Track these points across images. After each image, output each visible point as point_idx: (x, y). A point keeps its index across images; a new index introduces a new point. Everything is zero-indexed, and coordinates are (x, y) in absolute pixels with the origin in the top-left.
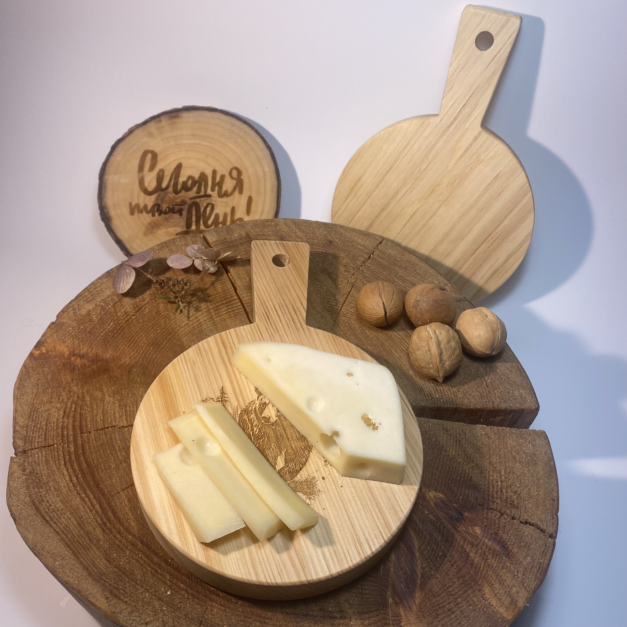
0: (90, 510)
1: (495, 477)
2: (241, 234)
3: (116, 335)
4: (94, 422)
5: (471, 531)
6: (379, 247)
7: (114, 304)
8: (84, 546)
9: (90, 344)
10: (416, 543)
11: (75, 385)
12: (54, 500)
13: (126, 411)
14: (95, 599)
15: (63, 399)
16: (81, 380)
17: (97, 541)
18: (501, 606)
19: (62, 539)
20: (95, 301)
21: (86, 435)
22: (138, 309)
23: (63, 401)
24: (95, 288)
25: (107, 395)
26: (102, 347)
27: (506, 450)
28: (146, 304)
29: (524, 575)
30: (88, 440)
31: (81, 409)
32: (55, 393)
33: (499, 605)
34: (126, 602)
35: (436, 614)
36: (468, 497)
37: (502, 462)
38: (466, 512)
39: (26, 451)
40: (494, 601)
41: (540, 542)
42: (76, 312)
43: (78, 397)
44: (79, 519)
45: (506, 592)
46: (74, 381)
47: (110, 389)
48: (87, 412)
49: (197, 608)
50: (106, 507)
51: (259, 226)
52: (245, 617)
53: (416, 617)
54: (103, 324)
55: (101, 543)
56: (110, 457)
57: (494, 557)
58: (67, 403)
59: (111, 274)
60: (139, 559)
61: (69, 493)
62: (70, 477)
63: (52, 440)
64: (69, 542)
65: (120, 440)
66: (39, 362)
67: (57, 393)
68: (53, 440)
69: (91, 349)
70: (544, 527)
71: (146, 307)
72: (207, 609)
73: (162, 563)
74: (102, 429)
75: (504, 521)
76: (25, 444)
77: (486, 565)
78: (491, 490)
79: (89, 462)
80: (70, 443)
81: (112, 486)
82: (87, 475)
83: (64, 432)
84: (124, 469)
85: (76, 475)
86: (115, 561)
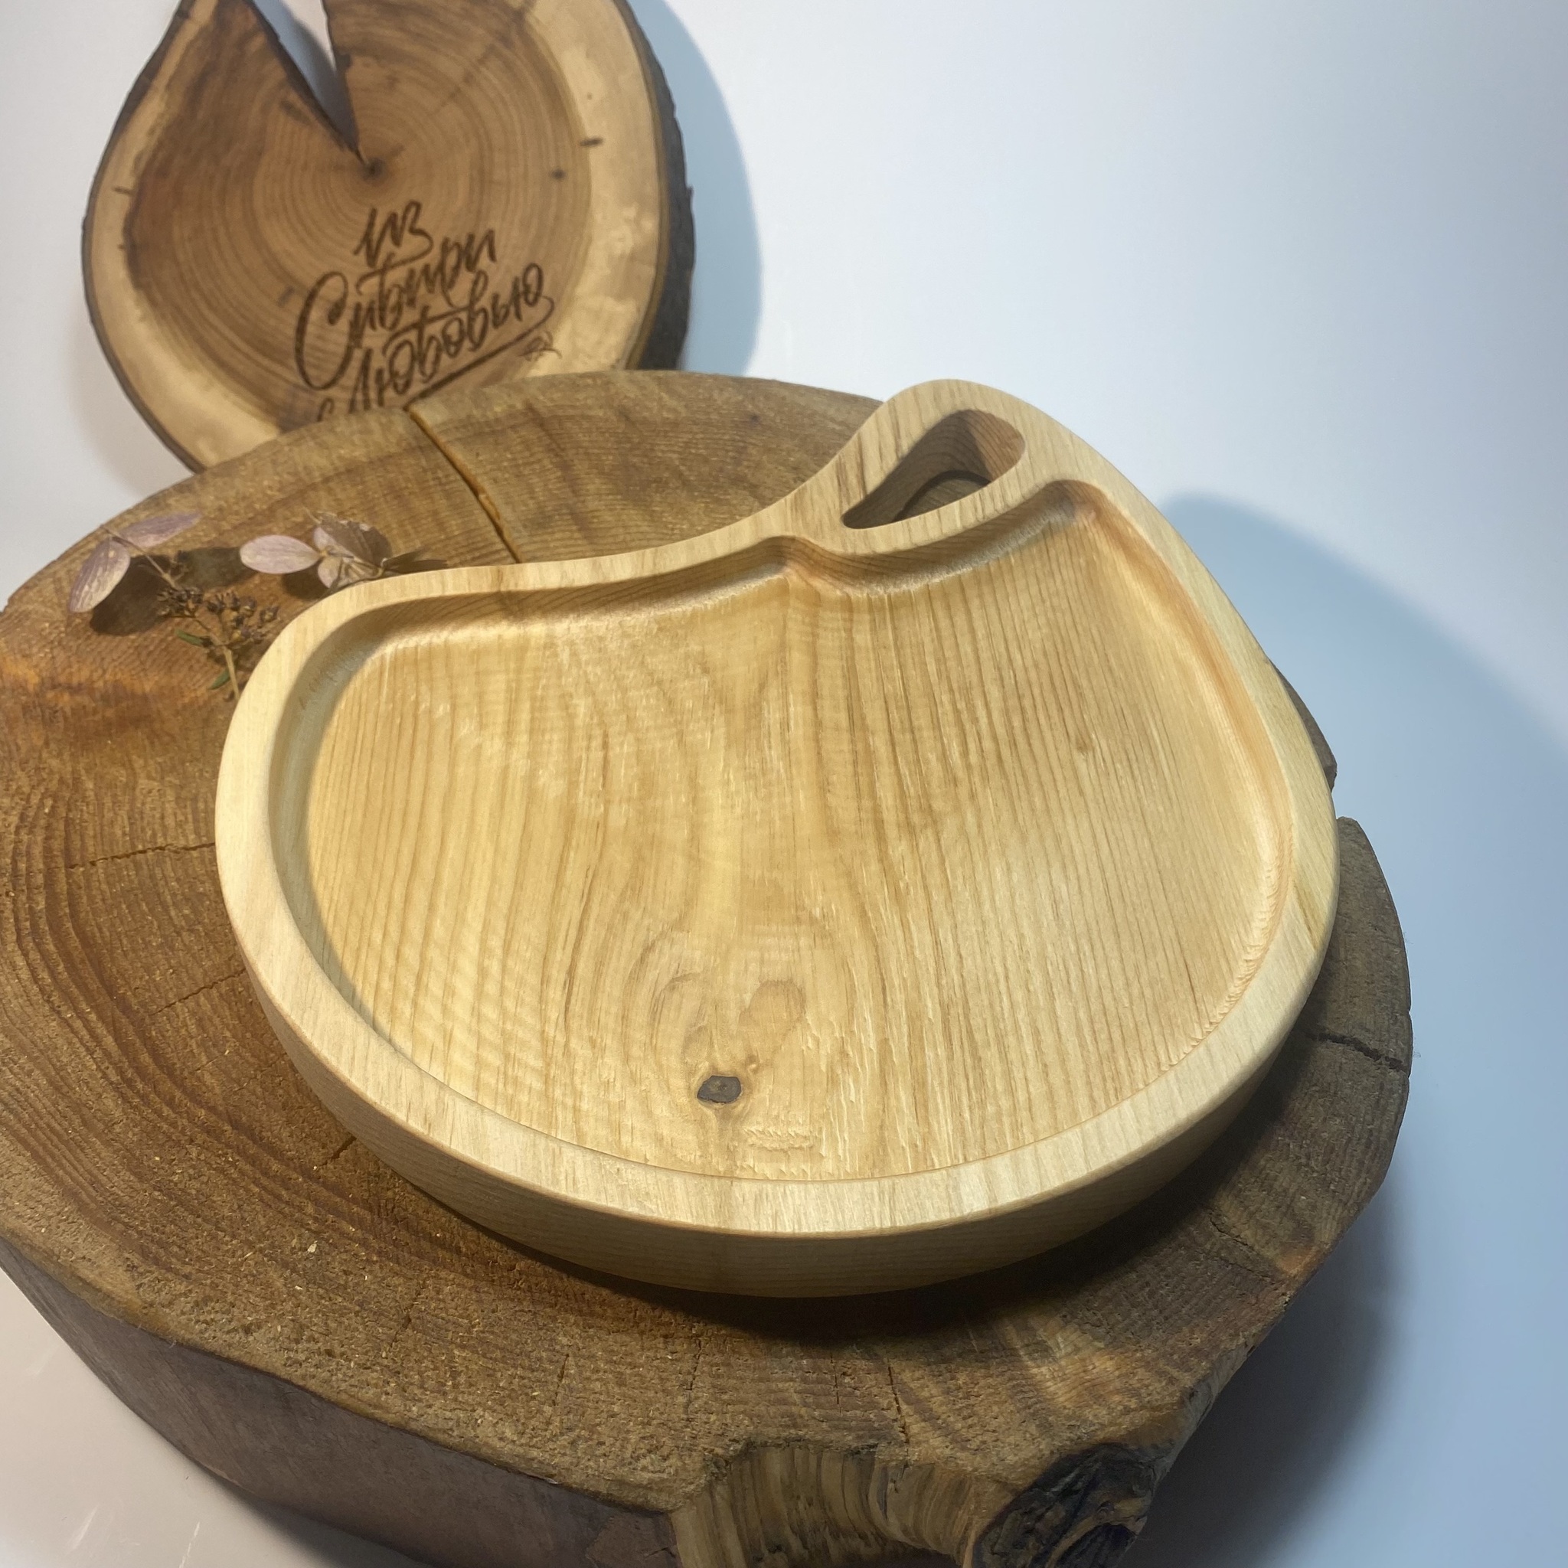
0: (87, 1049)
2: (512, 406)
3: (170, 638)
4: (106, 840)
8: (66, 1138)
9: (98, 660)
11: (54, 753)
13: (195, 811)
14: (97, 1272)
16: (71, 744)
17: (107, 1127)
18: (1267, 1243)
21: (81, 869)
23: (18, 792)
25: (143, 775)
26: (131, 667)
29: (1326, 1162)
30: (88, 881)
31: (69, 810)
33: (1264, 1241)
34: (187, 1277)
40: (1248, 1233)
41: (1366, 1081)
42: (62, 588)
43: (61, 781)
44: (53, 1073)
45: (1279, 1207)
46: (53, 746)
47: (151, 762)
48: (86, 816)
49: (396, 1286)
50: (133, 1040)
51: (562, 387)
52: (533, 1302)
55: (118, 1130)
56: (147, 920)
58: (29, 795)
60: (227, 1166)
61: (29, 1010)
62: (33, 972)
64: (24, 1131)
65: (178, 880)
69: (100, 672)
70: (1372, 1045)
72: (424, 1286)
73: (295, 1176)
74: (128, 856)
79: (89, 934)
80: (36, 891)
81: (153, 989)
82: (80, 966)
83: (19, 864)
84: (188, 949)
85: (48, 967)
86: (155, 1173)
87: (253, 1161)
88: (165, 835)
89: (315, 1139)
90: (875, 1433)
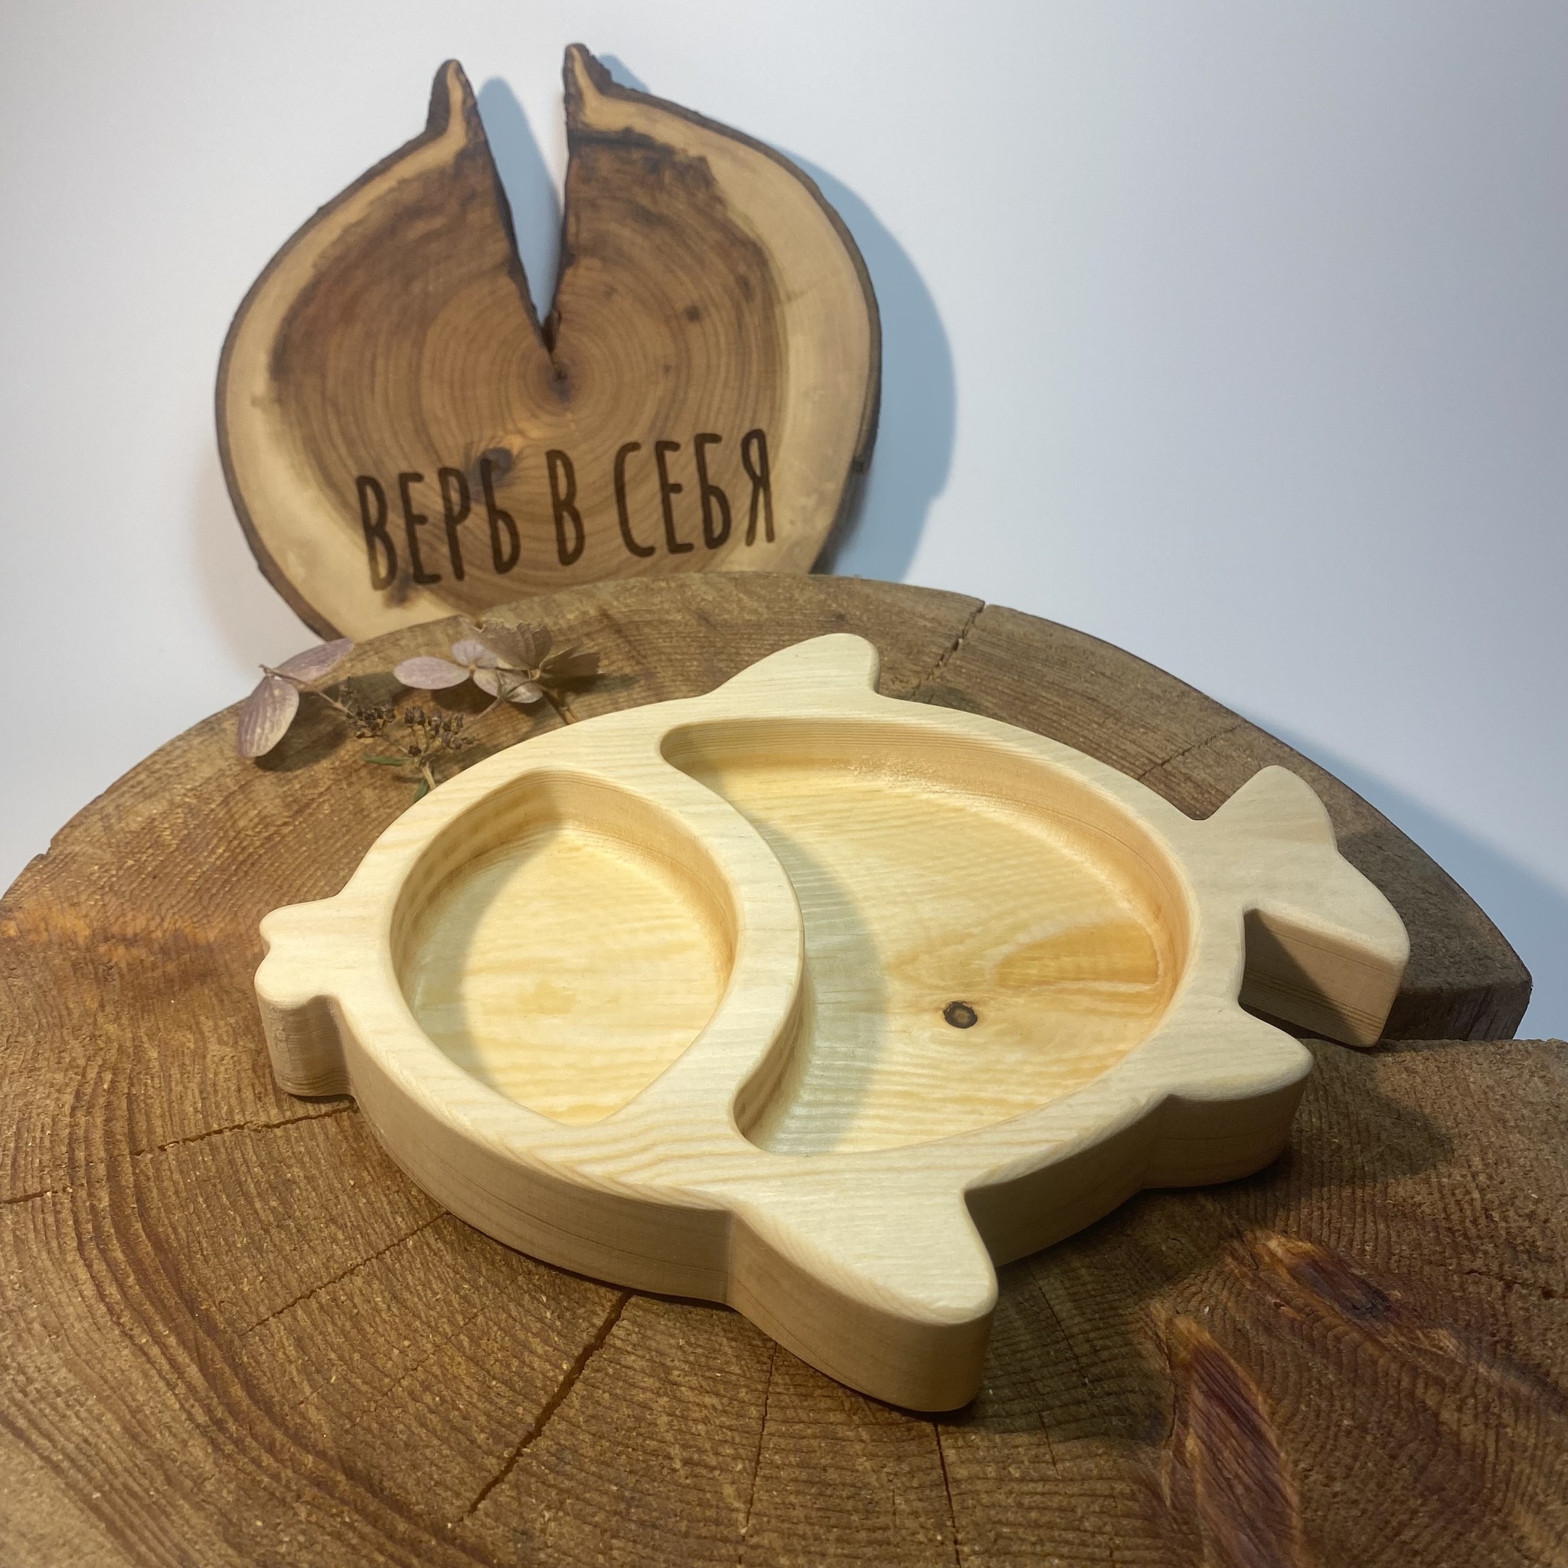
0: (168, 1384)
1: (1458, 1178)
3: (234, 879)
5: (1426, 1344)
6: (977, 621)
7: (227, 798)
8: (147, 1501)
9: (155, 907)
10: (1260, 1398)
11: (111, 1017)
12: (41, 1361)
15: (73, 1059)
16: (129, 1005)
17: (195, 1482)
19: (71, 1486)
20: (167, 794)
21: (150, 1156)
22: (300, 808)
23: (72, 1064)
24: (168, 762)
25: (213, 1040)
26: (191, 914)
27: (1469, 1102)
28: (321, 794)
30: (157, 1170)
31: (132, 1085)
32: (47, 1046)
36: (1390, 1244)
37: (1466, 1135)
38: (1394, 1288)
42: (111, 825)
43: (121, 1050)
44: (128, 1417)
46: (109, 1009)
47: (222, 1023)
48: (151, 1091)
50: (222, 1368)
51: (635, 590)
54: (194, 850)
55: (209, 1488)
56: (228, 1215)
57: (1521, 1412)
58: (85, 1068)
59: (216, 726)
60: (344, 1529)
61: (96, 1336)
62: (98, 1286)
63: (36, 1180)
64: (96, 1494)
65: (262, 1165)
67: (52, 1042)
68: (41, 1178)
69: (158, 919)
71: (324, 801)
73: (426, 1537)
74: (202, 1138)
75: (1520, 1304)
77: (1501, 1444)
78: (1455, 1217)
79: (162, 1237)
80: (98, 1185)
81: (241, 1303)
82: (154, 1277)
83: (77, 1152)
84: (280, 1250)
85: (117, 1280)
86: (258, 1543)
87: (374, 1520)
88: (243, 1111)
89: (447, 1488)
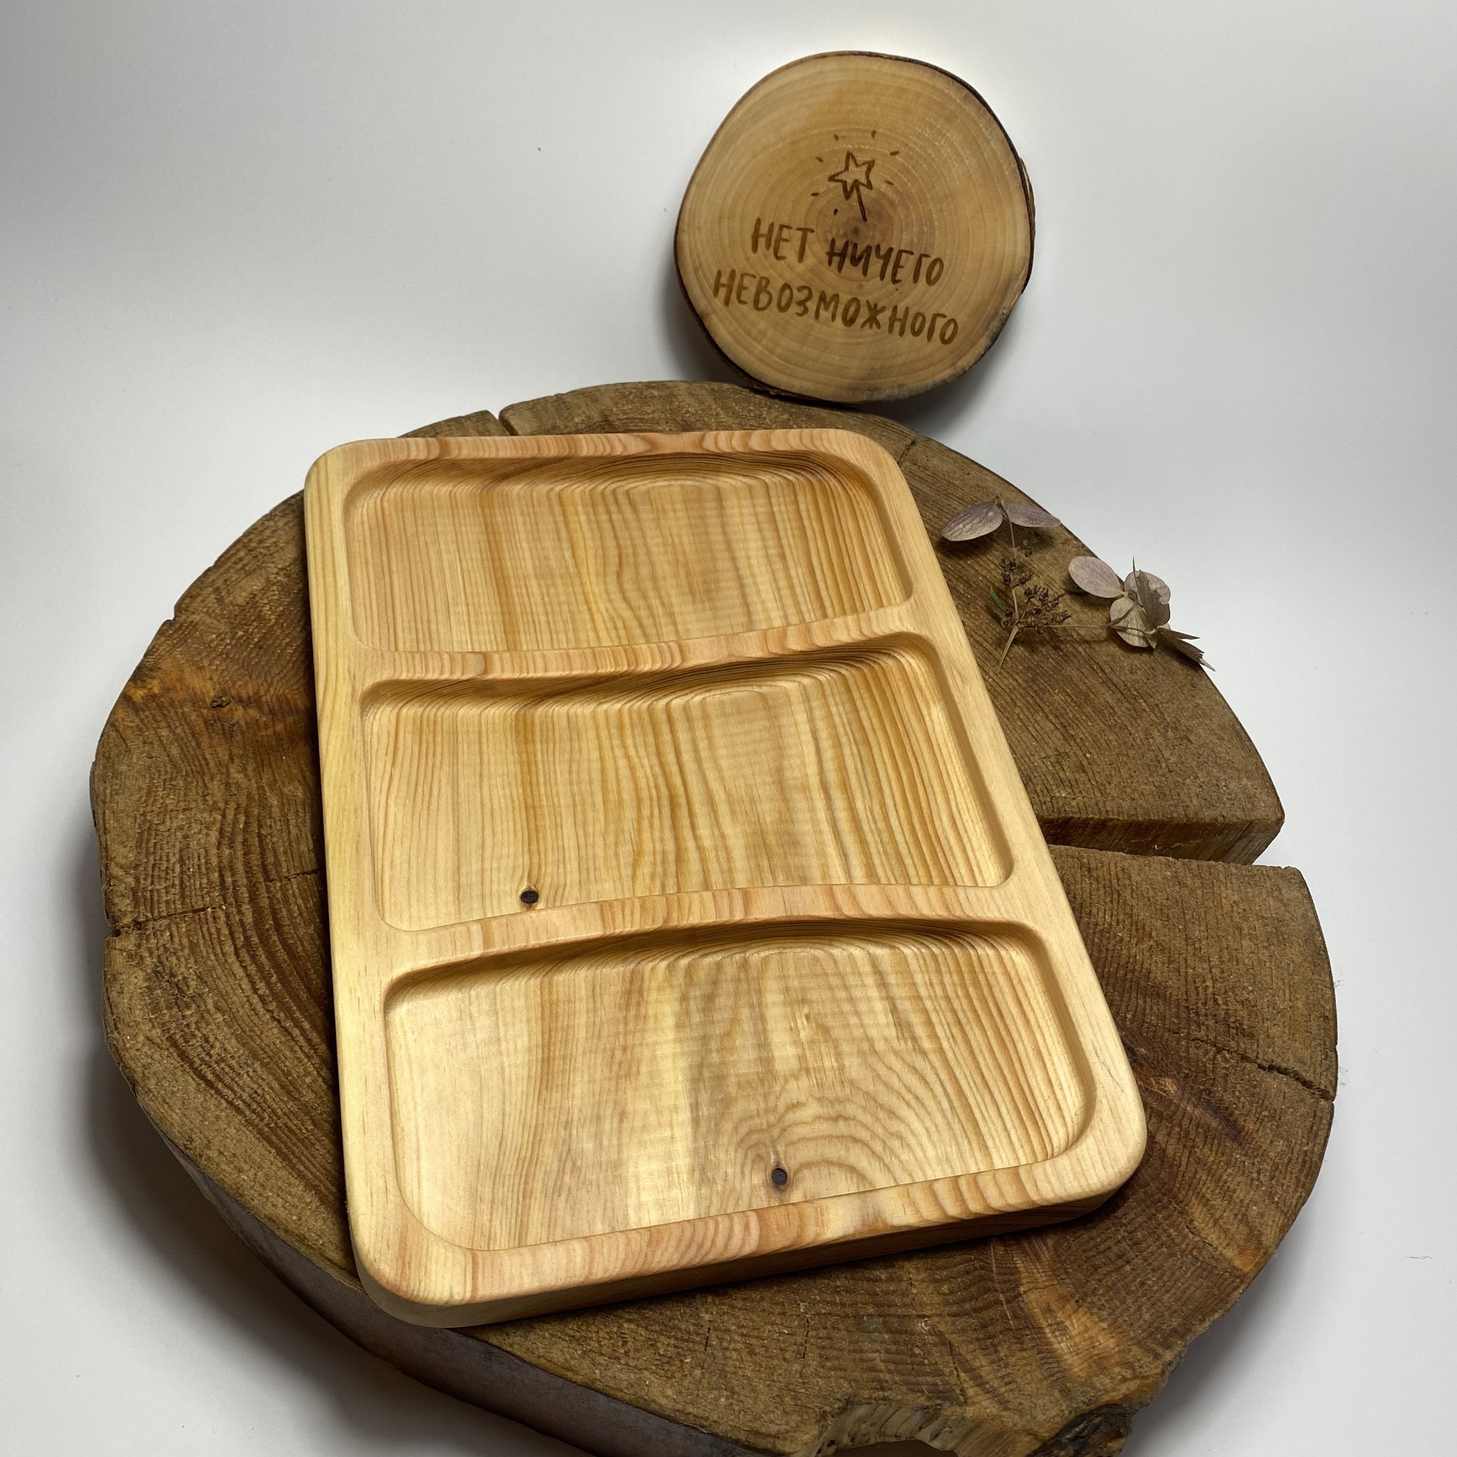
0: (307, 1057)
1: (1200, 970)
2: (589, 417)
4: (296, 856)
5: (1155, 1089)
6: (910, 454)
8: (302, 1137)
9: (263, 674)
11: (240, 768)
12: (218, 1034)
15: (215, 802)
16: (252, 759)
18: (1228, 1245)
19: (249, 1122)
20: (263, 572)
21: (279, 884)
23: (214, 807)
24: (261, 541)
26: (291, 682)
27: (1219, 912)
29: (1272, 1178)
30: (285, 896)
31: (260, 826)
32: (194, 789)
33: (1224, 1244)
35: (1093, 1266)
36: (1144, 1014)
37: (1212, 938)
38: (1142, 1046)
39: (140, 923)
40: (1213, 1236)
41: (1303, 1110)
42: (222, 598)
43: (249, 797)
44: (283, 1078)
45: (1236, 1215)
46: (237, 761)
48: (275, 831)
51: (631, 397)
53: (1050, 1273)
54: (288, 626)
57: (1209, 1140)
58: (224, 810)
61: (256, 1020)
62: (253, 983)
63: (200, 898)
64: (266, 1129)
66: (147, 717)
67: (197, 787)
68: (203, 897)
69: (266, 685)
70: (1308, 1076)
74: (316, 872)
75: (1224, 1065)
76: (136, 905)
77: (1191, 1159)
78: (1193, 998)
79: (293, 948)
80: (243, 905)
82: (291, 978)
83: (225, 878)
85: (264, 978)
90: (942, 1395)
